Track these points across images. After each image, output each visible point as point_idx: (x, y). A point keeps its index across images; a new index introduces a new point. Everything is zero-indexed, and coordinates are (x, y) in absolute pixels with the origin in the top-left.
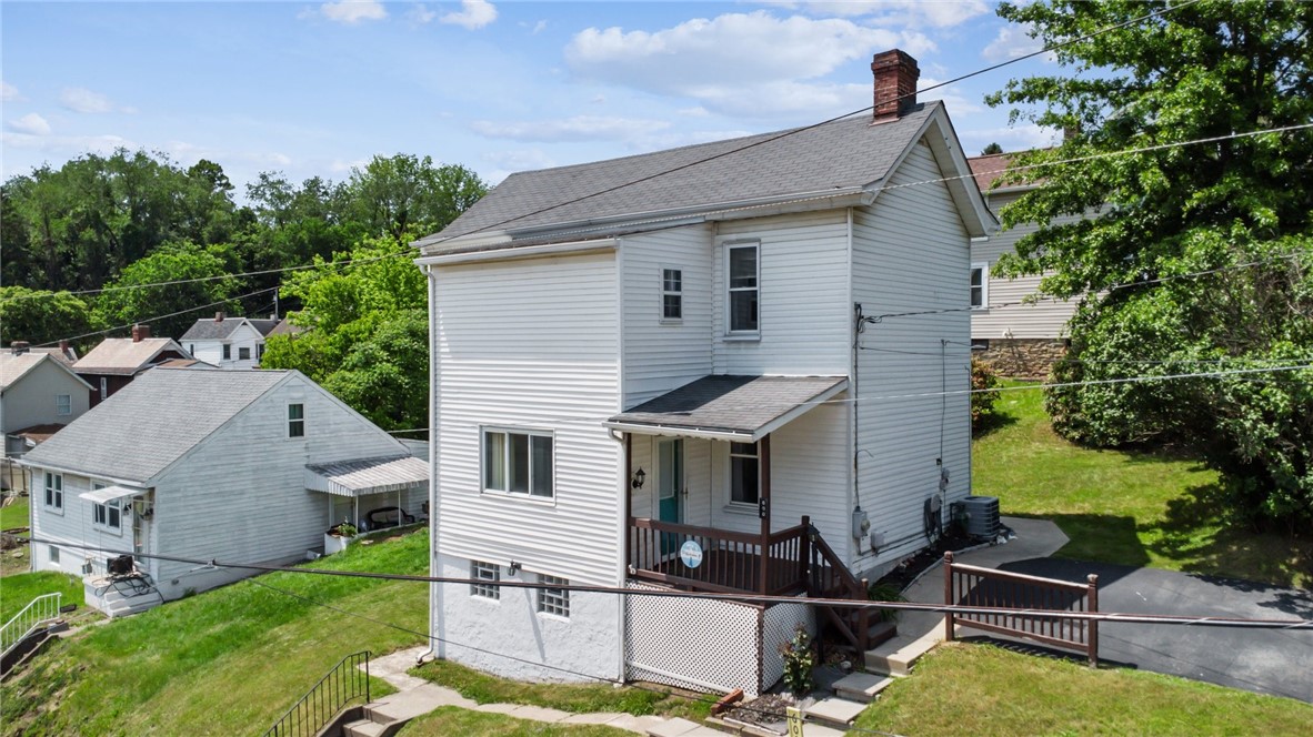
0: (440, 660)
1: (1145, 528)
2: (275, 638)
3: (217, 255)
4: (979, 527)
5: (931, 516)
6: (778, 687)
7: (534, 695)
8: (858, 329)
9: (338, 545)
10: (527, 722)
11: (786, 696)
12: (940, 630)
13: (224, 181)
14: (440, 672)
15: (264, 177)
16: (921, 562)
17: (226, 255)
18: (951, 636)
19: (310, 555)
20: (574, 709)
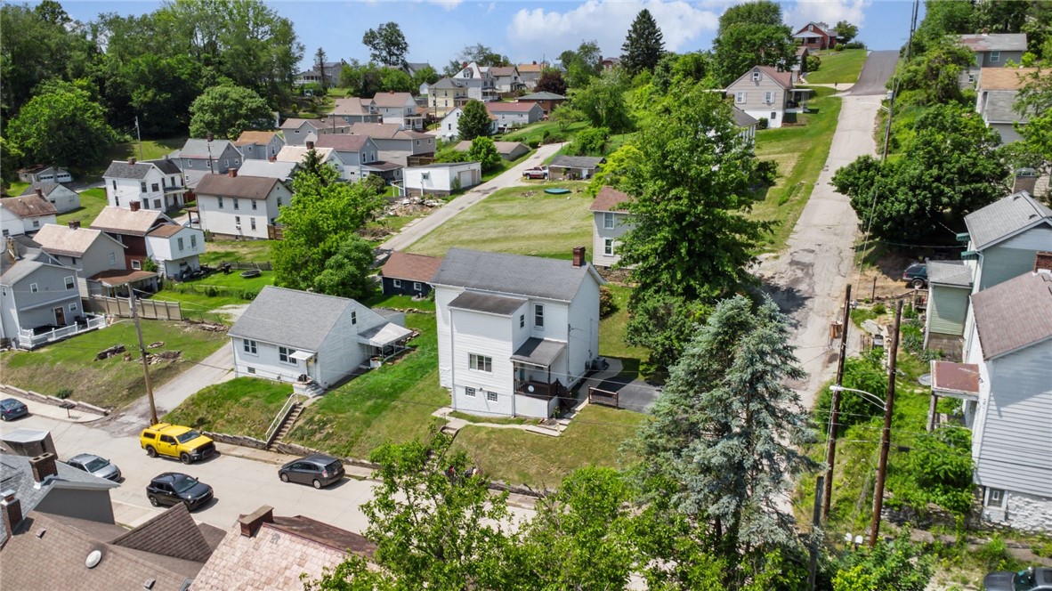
0: (455, 411)
1: (643, 364)
2: (395, 407)
3: (82, 88)
4: (600, 365)
5: (587, 367)
6: (552, 417)
7: (489, 420)
8: (569, 331)
9: (377, 365)
10: (492, 428)
11: (554, 419)
12: (587, 401)
13: (65, 16)
14: (457, 415)
16: (583, 381)
17: (88, 88)
18: (589, 403)
20: (502, 424)
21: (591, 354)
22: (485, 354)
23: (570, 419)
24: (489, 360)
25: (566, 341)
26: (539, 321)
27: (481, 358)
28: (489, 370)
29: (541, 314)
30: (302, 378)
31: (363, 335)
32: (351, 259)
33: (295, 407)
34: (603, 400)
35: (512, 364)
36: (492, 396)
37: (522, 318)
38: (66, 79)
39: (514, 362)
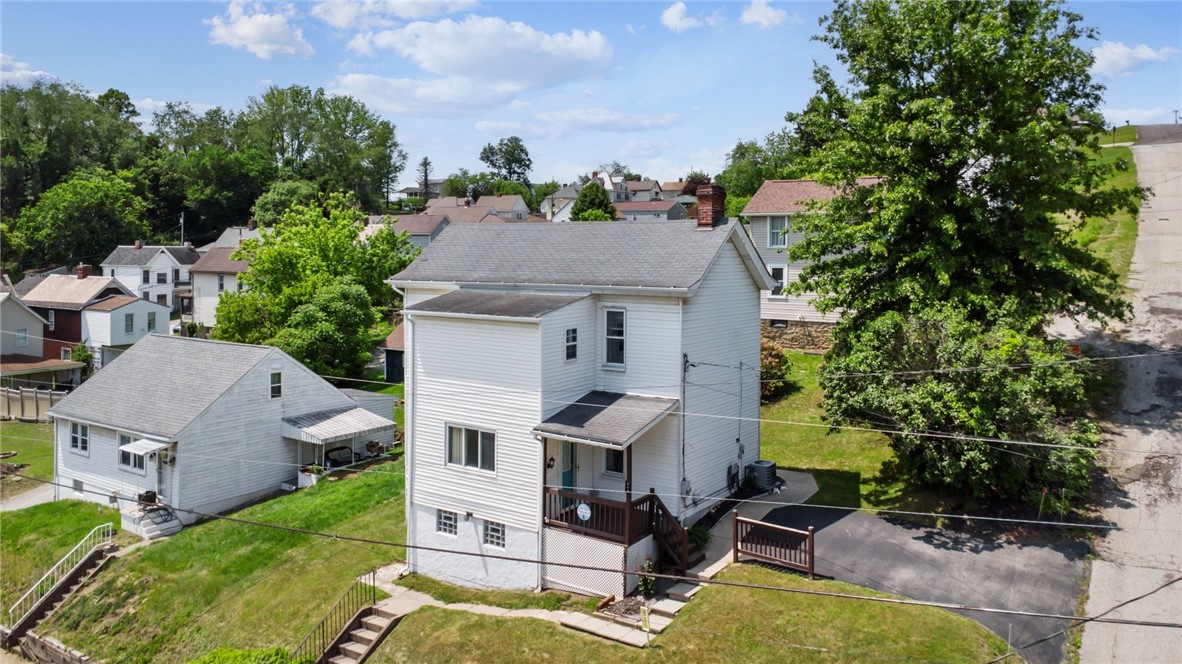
0: (414, 574)
1: (866, 482)
2: (290, 559)
3: (126, 179)
4: (763, 483)
5: (732, 477)
6: (635, 593)
7: (482, 598)
8: (685, 370)
9: (309, 480)
10: (482, 616)
11: (640, 598)
12: (730, 556)
13: (131, 109)
14: (414, 582)
15: (170, 107)
16: (723, 508)
17: (134, 180)
18: (736, 560)
19: (286, 487)
20: (510, 607)
21: (742, 451)
22: (481, 424)
23: (684, 600)
24: (489, 438)
25: (677, 396)
26: (616, 351)
27: (472, 435)
28: (489, 463)
29: (621, 333)
30: (148, 499)
31: (295, 422)
32: (330, 314)
33: (99, 554)
34: (772, 553)
35: (540, 446)
36: (494, 532)
37: (572, 334)
38: (109, 166)
39: (545, 441)
